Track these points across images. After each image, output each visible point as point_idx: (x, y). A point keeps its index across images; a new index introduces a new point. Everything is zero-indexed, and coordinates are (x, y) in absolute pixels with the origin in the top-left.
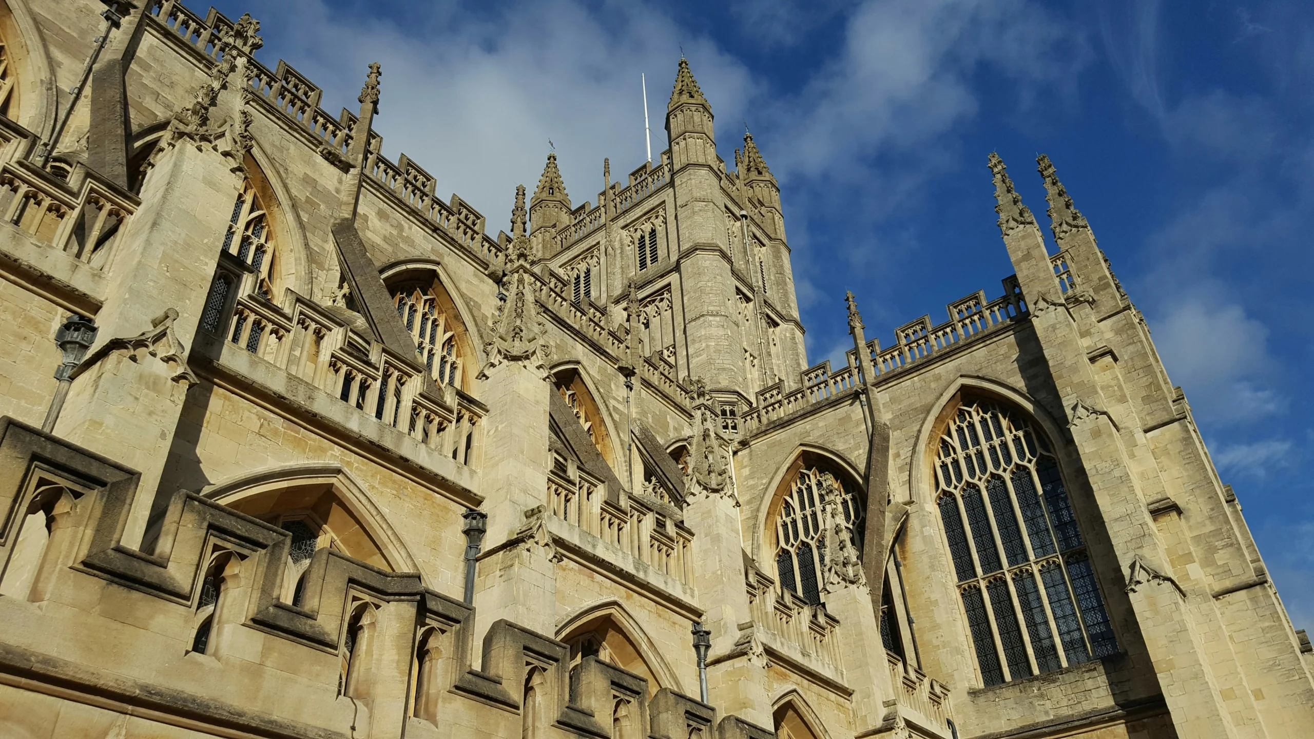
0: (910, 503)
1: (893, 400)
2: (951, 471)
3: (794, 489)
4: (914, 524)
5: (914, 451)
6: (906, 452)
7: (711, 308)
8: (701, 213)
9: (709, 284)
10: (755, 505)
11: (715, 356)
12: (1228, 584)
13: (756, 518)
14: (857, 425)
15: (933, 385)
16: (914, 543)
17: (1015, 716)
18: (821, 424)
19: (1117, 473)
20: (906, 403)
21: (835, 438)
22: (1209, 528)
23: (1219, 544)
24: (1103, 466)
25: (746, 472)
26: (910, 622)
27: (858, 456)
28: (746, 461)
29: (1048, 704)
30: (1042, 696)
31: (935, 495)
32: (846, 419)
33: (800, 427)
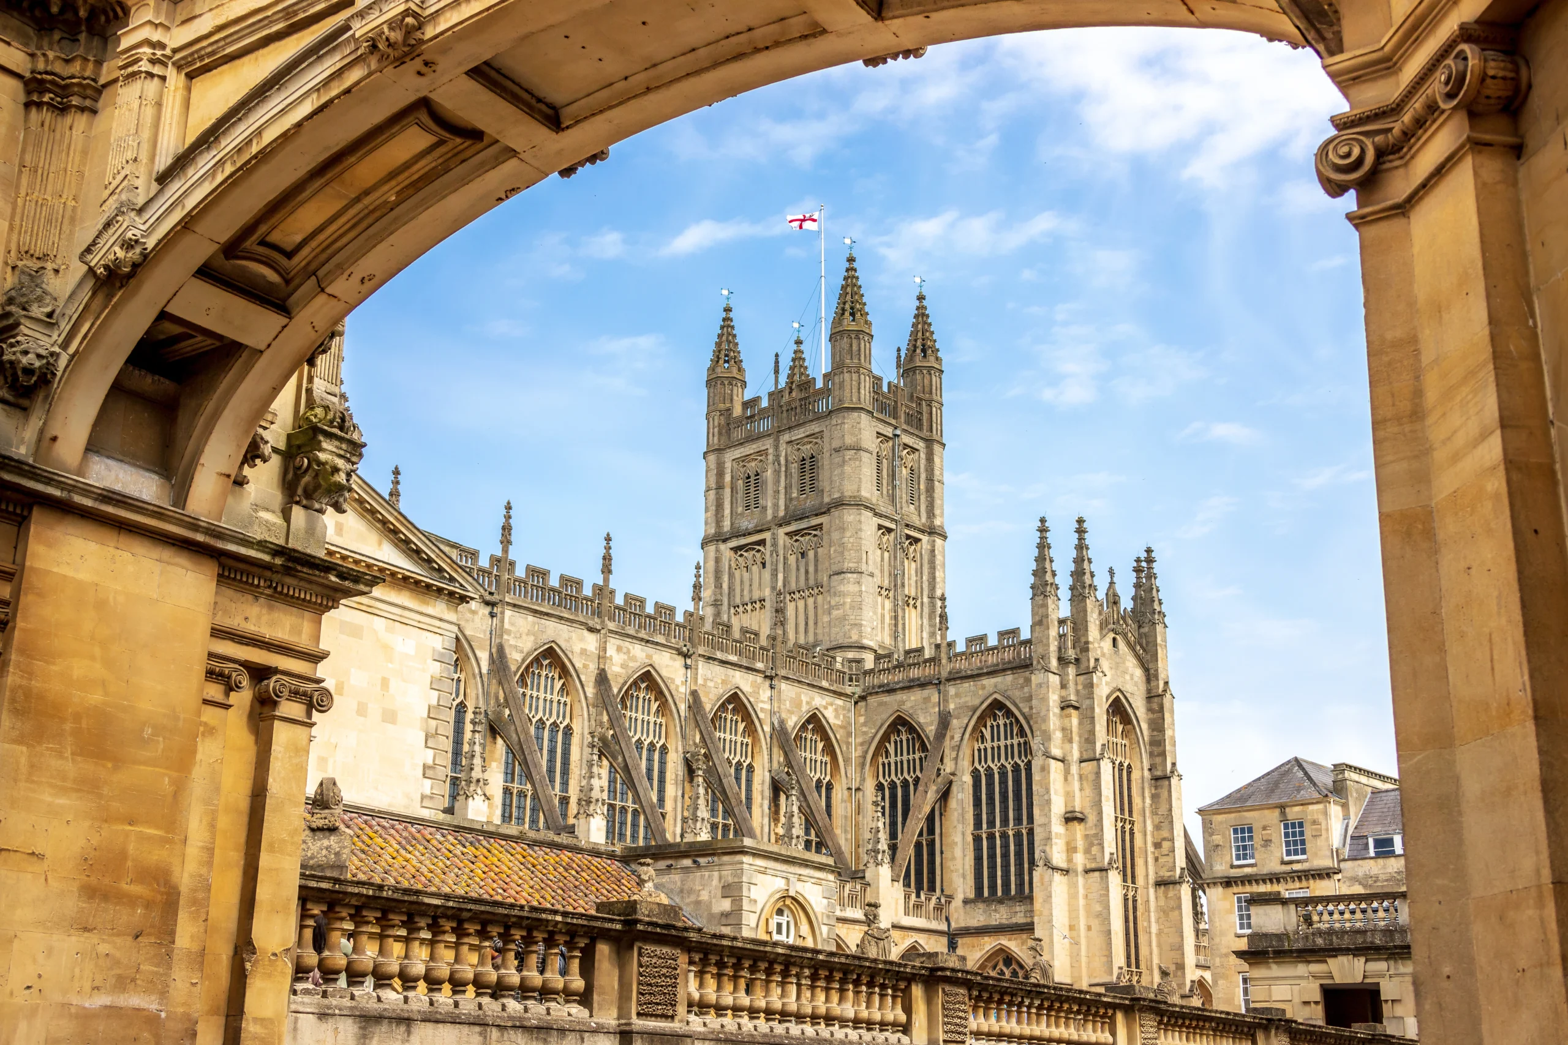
0: (953, 774)
1: (957, 695)
2: (982, 755)
3: (892, 739)
4: (955, 788)
5: (962, 739)
6: (957, 737)
7: (851, 565)
8: (852, 462)
9: (851, 540)
10: (865, 747)
11: (849, 612)
12: (1093, 866)
13: (864, 757)
14: (934, 707)
15: (980, 692)
16: (953, 803)
17: (982, 919)
18: (912, 698)
19: (1046, 797)
20: (963, 700)
21: (919, 712)
22: (1093, 832)
23: (1096, 842)
24: (1042, 791)
25: (862, 719)
26: (942, 853)
27: (931, 730)
28: (863, 711)
29: (998, 916)
30: (995, 911)
31: (971, 769)
32: (927, 700)
33: (900, 696)
